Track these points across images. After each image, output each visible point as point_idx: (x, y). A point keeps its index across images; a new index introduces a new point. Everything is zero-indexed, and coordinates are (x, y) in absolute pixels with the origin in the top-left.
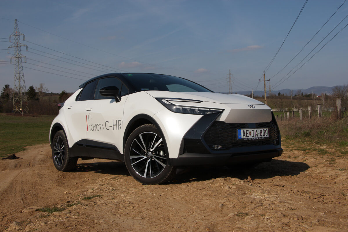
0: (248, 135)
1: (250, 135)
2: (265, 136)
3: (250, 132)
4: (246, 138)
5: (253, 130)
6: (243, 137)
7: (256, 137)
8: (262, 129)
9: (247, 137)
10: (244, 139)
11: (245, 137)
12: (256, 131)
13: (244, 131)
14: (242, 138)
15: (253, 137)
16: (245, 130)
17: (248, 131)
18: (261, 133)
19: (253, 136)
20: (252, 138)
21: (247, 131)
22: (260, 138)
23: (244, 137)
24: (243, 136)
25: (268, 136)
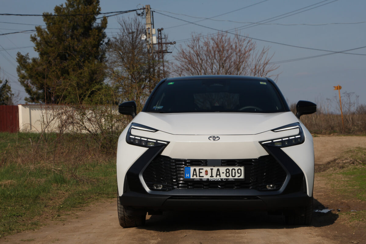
0: (201, 175)
1: (207, 174)
2: (236, 177)
3: (206, 172)
4: (198, 177)
5: (212, 169)
6: (193, 176)
7: (216, 178)
8: (231, 168)
9: (200, 176)
10: (195, 179)
11: (197, 176)
12: (218, 170)
13: (195, 170)
14: (191, 177)
15: (212, 178)
16: (197, 168)
17: (203, 169)
18: (227, 172)
19: (212, 176)
20: (208, 179)
21: (200, 169)
22: (225, 179)
23: (195, 177)
24: (193, 175)
25: (242, 177)
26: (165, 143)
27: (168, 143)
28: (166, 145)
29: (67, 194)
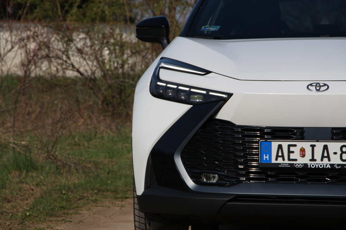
0: (292, 156)
1: (303, 155)
3: (303, 151)
4: (286, 161)
5: (313, 146)
6: (276, 159)
7: (320, 163)
9: (289, 159)
10: (280, 164)
11: (284, 160)
12: (326, 147)
13: (280, 147)
14: (274, 161)
15: (313, 162)
16: (285, 144)
17: (295, 146)
18: (343, 152)
19: (313, 159)
20: (306, 165)
21: (289, 146)
22: (338, 165)
23: (280, 160)
24: (277, 156)
26: (224, 96)
27: (230, 95)
28: (225, 100)
29: (38, 192)
